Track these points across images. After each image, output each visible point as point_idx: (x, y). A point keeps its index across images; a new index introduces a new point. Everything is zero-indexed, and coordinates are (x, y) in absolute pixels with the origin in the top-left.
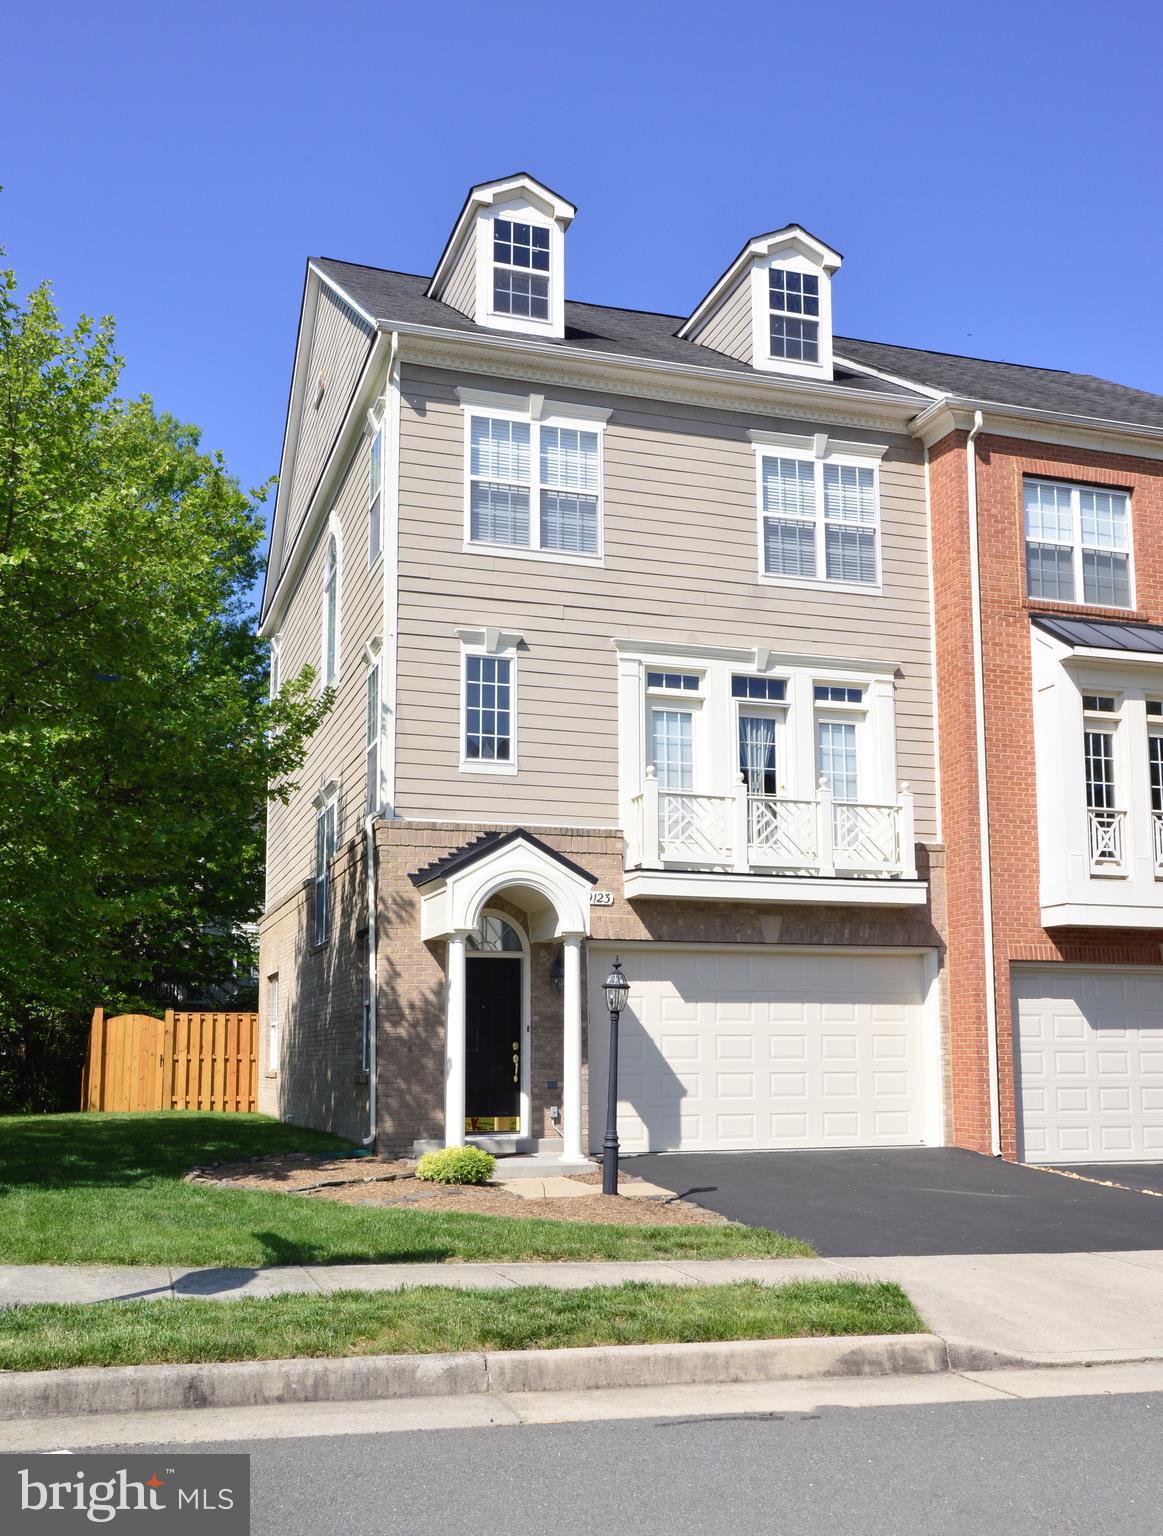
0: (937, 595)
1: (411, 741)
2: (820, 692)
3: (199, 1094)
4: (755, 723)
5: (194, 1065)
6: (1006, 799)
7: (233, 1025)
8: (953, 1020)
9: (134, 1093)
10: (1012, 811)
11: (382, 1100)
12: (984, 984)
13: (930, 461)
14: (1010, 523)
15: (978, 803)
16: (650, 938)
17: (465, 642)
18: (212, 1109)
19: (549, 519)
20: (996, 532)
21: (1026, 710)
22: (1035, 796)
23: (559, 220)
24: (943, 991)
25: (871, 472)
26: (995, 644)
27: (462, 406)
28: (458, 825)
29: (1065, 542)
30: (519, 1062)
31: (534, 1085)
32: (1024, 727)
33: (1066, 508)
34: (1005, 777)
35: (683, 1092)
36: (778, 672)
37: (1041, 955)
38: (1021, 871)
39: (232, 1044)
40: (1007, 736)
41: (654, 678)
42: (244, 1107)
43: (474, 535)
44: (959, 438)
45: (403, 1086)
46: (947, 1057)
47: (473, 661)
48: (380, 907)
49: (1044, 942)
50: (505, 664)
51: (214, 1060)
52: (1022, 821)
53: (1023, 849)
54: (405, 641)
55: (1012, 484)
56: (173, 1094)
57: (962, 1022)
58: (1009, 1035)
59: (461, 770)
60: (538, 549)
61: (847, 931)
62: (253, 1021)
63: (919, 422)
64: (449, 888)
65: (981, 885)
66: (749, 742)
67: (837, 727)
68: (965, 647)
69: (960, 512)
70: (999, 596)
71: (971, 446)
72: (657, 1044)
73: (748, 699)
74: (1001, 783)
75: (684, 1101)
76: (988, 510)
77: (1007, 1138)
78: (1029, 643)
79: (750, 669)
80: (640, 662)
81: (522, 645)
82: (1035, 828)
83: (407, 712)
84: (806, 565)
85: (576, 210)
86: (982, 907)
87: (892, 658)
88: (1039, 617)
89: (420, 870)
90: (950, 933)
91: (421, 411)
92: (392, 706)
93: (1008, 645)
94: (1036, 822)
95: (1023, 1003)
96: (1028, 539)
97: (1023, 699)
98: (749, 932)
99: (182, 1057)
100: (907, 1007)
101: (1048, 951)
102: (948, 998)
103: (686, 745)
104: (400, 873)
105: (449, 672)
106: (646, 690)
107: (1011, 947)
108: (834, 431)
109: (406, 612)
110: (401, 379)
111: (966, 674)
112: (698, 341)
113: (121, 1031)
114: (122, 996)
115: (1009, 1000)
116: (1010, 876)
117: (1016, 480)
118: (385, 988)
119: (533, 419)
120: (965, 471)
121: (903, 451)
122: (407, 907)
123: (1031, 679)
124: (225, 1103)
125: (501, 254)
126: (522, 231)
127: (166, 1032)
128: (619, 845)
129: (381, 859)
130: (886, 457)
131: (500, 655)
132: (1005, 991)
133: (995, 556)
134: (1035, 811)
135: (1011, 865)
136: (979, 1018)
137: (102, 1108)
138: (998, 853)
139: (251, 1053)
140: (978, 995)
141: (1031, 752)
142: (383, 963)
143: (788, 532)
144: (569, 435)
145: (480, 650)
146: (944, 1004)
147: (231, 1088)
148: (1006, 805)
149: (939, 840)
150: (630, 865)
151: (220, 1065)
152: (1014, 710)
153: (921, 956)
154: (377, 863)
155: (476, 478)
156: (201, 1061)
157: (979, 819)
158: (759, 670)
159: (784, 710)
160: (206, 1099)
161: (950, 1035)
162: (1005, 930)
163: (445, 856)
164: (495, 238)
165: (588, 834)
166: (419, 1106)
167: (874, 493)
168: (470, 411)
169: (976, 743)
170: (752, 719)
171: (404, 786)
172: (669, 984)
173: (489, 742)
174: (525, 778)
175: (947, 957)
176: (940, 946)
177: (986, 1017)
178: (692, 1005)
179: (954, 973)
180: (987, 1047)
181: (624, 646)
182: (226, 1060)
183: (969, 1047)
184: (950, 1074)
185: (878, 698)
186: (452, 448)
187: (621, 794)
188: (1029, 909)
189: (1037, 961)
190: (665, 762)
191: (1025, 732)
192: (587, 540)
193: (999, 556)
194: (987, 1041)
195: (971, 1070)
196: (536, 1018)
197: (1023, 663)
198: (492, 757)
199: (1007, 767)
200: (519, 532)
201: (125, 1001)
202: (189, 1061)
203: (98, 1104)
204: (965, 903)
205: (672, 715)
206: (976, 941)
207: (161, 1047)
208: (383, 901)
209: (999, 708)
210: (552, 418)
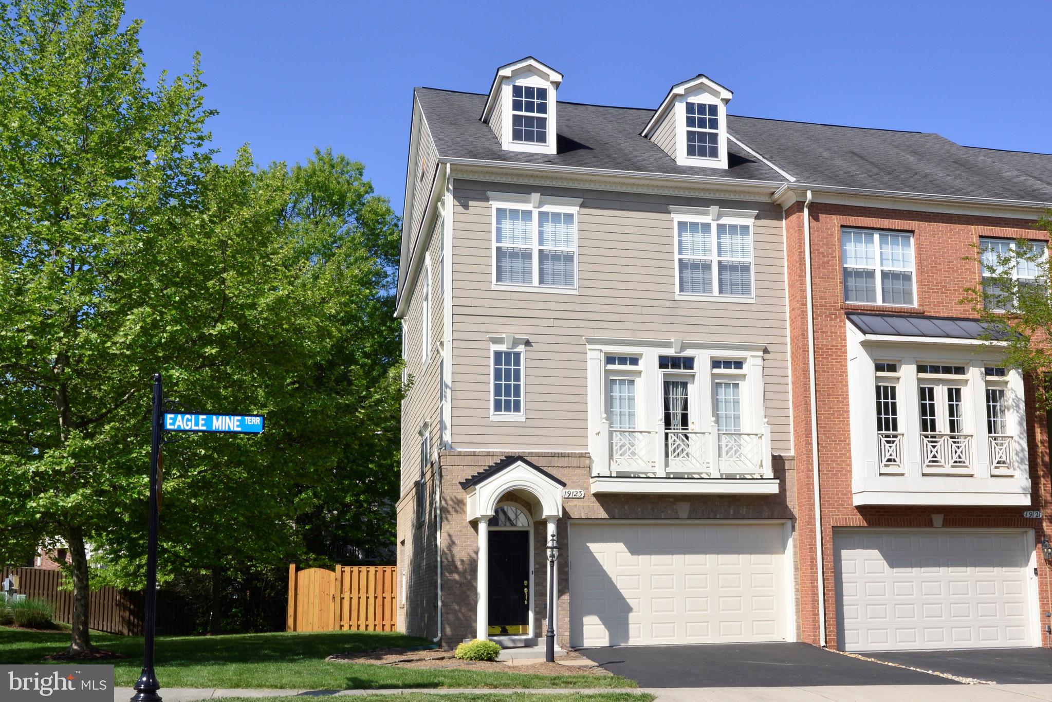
0: (790, 301)
1: (461, 403)
2: (716, 364)
3: (358, 620)
4: (675, 384)
5: (355, 601)
6: (829, 427)
7: (380, 575)
8: (801, 563)
9: (316, 619)
10: (834, 434)
11: (445, 615)
12: (816, 541)
13: (786, 219)
14: (832, 257)
15: (811, 430)
16: (607, 516)
17: (493, 343)
18: (366, 629)
19: (545, 267)
20: (824, 262)
21: (844, 372)
22: (849, 425)
23: (552, 83)
24: (795, 546)
25: (748, 227)
26: (823, 332)
27: (491, 202)
28: (489, 452)
29: (870, 267)
30: (528, 593)
31: (536, 606)
32: (842, 382)
33: (871, 245)
34: (829, 414)
35: (630, 609)
36: (688, 353)
37: (853, 523)
38: (840, 471)
39: (380, 587)
40: (830, 388)
41: (610, 359)
42: (387, 628)
43: (499, 279)
44: (799, 206)
45: (457, 607)
46: (797, 587)
47: (498, 355)
48: (443, 502)
49: (854, 515)
50: (517, 355)
51: (368, 598)
52: (840, 441)
53: (841, 457)
54: (457, 344)
55: (834, 232)
56: (341, 620)
57: (804, 564)
58: (832, 572)
59: (491, 419)
60: (538, 285)
61: (732, 510)
62: (393, 571)
63: (776, 196)
64: (477, 491)
65: (813, 481)
66: (671, 396)
67: (727, 385)
68: (803, 335)
69: (800, 252)
70: (825, 302)
71: (806, 211)
72: (614, 580)
73: (670, 370)
74: (826, 418)
75: (631, 615)
76: (818, 250)
77: (830, 635)
78: (845, 330)
79: (670, 352)
80: (601, 351)
81: (528, 343)
82: (849, 444)
83: (458, 386)
84: (706, 286)
85: (563, 76)
86: (814, 494)
87: (762, 341)
88: (850, 313)
89: (466, 480)
90: (799, 510)
91: (466, 207)
92: (450, 384)
93: (831, 332)
94: (850, 441)
95: (845, 553)
96: (845, 266)
97: (841, 365)
98: (669, 512)
99: (346, 595)
100: (773, 556)
101: (858, 520)
102: (798, 550)
103: (631, 399)
104: (454, 482)
105: (483, 361)
106: (605, 367)
107: (833, 518)
108: (724, 204)
109: (457, 326)
110: (454, 189)
111: (804, 351)
112: (652, 140)
113: (307, 580)
114: (313, 556)
115: (832, 552)
116: (832, 474)
117: (836, 230)
118: (446, 550)
119: (534, 207)
120: (803, 227)
121: (769, 213)
122: (460, 504)
123: (846, 353)
124: (375, 626)
125: (517, 106)
126: (530, 91)
127: (336, 579)
128: (587, 462)
129: (443, 474)
130: (757, 217)
131: (515, 350)
132: (829, 545)
133: (823, 278)
134: (849, 434)
135: (833, 468)
136: (812, 562)
137: (295, 630)
138: (824, 461)
139: (392, 592)
140: (811, 548)
141: (847, 398)
142: (445, 535)
143: (695, 266)
144: (556, 216)
145: (502, 348)
146: (795, 554)
147: (379, 615)
148: (830, 431)
149: (792, 453)
150: (594, 474)
151: (371, 601)
152: (835, 372)
153: (783, 524)
154: (441, 476)
155: (499, 245)
156: (359, 598)
157: (812, 440)
158: (676, 353)
159: (693, 376)
160: (362, 623)
161: (799, 573)
162: (829, 508)
163: (481, 471)
164: (513, 96)
165: (568, 456)
166: (466, 619)
167: (750, 239)
168: (495, 205)
169: (810, 394)
170: (673, 383)
171: (457, 430)
172: (621, 544)
173: (508, 403)
174: (530, 423)
175: (797, 525)
176: (792, 518)
177: (816, 562)
178: (636, 557)
179: (801, 535)
180: (817, 580)
181: (591, 341)
182: (376, 598)
183: (807, 580)
184: (799, 597)
185: (753, 366)
186: (485, 227)
187: (589, 430)
188: (845, 495)
189: (850, 527)
190: (618, 410)
191: (843, 385)
192: (567, 278)
193: (826, 278)
194: (817, 576)
195: (808, 594)
196: (537, 566)
197: (841, 343)
198: (510, 411)
199: (831, 408)
200: (526, 275)
201: (315, 560)
202: (351, 598)
203: (292, 627)
204: (804, 492)
205: (622, 382)
206: (810, 515)
207: (333, 589)
208: (445, 500)
209: (825, 371)
210: (546, 206)
